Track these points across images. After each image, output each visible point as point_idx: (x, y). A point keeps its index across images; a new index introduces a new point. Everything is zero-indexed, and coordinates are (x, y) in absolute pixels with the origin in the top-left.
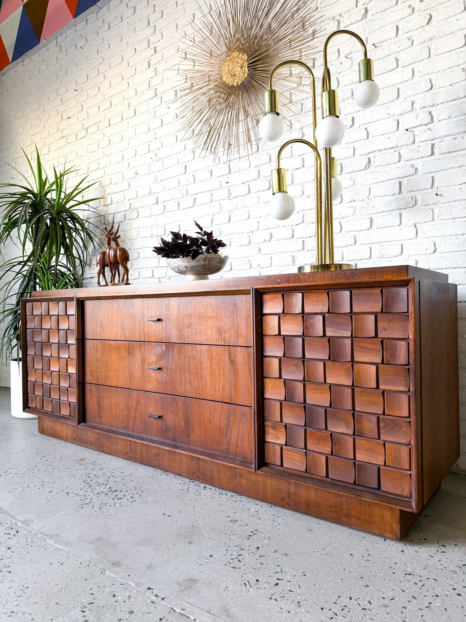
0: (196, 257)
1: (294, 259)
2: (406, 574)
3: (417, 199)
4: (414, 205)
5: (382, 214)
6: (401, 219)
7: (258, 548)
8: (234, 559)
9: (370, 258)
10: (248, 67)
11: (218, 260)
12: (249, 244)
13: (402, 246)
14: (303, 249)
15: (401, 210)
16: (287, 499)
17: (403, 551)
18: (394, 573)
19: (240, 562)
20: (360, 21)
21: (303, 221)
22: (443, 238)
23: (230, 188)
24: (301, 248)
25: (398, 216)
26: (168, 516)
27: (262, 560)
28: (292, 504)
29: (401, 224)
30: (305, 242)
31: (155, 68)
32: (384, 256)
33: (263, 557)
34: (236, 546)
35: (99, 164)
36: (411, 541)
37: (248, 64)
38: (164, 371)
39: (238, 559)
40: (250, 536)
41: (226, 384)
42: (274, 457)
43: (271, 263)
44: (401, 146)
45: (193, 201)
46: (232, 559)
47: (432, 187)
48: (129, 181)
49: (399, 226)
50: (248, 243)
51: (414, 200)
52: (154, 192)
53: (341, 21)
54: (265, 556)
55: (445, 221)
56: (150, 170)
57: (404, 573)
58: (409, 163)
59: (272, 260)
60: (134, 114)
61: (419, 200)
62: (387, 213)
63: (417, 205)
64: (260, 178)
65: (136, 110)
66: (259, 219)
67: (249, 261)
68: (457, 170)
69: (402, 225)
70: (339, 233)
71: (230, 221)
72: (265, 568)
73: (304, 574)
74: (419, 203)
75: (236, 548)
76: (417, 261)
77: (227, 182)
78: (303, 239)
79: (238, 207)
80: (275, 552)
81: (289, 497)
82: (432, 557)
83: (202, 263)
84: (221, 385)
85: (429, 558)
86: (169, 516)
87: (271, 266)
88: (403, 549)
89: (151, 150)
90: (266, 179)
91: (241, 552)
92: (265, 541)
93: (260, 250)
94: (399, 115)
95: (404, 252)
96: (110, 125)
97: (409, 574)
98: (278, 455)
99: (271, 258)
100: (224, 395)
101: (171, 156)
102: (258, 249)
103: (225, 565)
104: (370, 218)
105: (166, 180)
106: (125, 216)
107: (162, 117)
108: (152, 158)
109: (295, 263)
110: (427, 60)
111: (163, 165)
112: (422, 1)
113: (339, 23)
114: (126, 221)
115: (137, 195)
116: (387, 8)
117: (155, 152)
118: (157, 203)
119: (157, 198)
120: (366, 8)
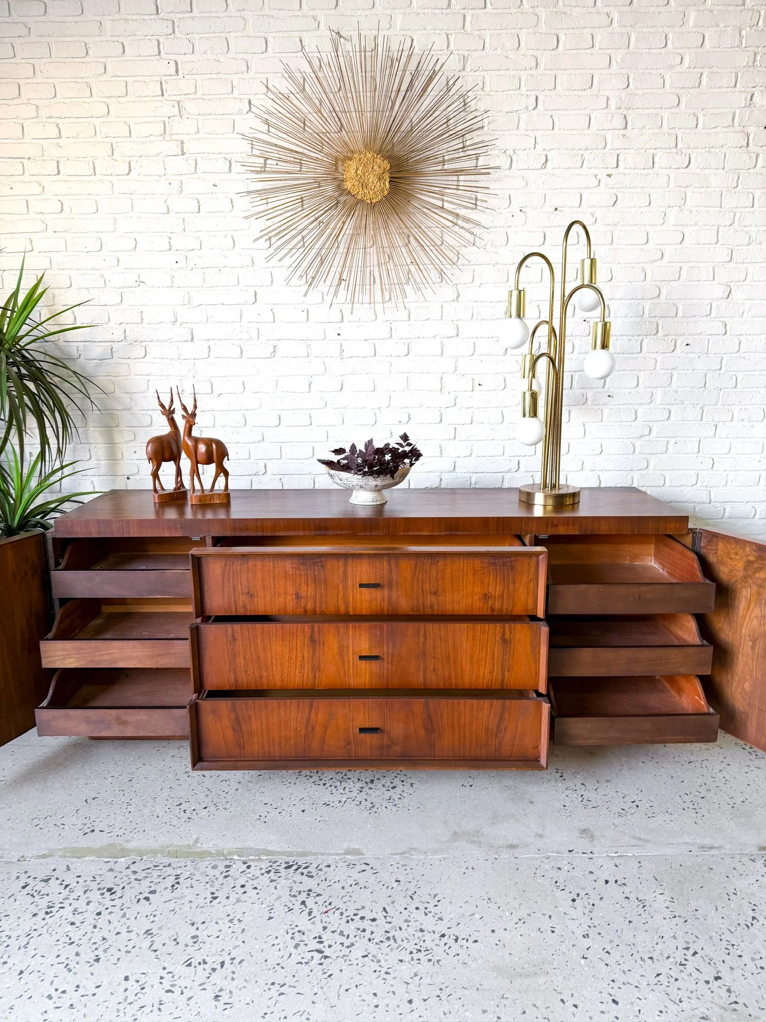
3: (588, 397)
4: (584, 404)
6: (569, 416)
10: (390, 181)
12: (374, 424)
13: (569, 444)
14: (455, 439)
15: (570, 407)
20: (539, 169)
22: (609, 440)
23: (342, 342)
25: (567, 412)
29: (569, 421)
30: (457, 430)
31: (178, 102)
35: (31, 241)
37: (390, 178)
38: (385, 659)
44: (575, 336)
45: (273, 350)
47: (604, 387)
48: (121, 290)
49: (567, 423)
51: (585, 398)
52: (185, 321)
53: (514, 158)
55: (612, 424)
56: (173, 282)
60: (128, 171)
61: (590, 399)
63: (587, 404)
64: (393, 338)
65: (132, 165)
66: (390, 394)
68: (628, 373)
74: (589, 402)
76: (583, 461)
77: (338, 334)
78: (456, 426)
79: (357, 372)
84: (487, 671)
89: (174, 247)
90: (403, 341)
95: (570, 451)
96: (59, 173)
100: (492, 682)
101: (222, 269)
105: (212, 306)
106: (113, 350)
107: (198, 196)
108: (177, 262)
109: (443, 455)
110: (609, 247)
111: (204, 279)
112: (609, 176)
113: (512, 160)
114: (115, 360)
115: (142, 319)
116: (571, 167)
117: (184, 253)
118: (192, 339)
119: (192, 332)
120: (546, 156)
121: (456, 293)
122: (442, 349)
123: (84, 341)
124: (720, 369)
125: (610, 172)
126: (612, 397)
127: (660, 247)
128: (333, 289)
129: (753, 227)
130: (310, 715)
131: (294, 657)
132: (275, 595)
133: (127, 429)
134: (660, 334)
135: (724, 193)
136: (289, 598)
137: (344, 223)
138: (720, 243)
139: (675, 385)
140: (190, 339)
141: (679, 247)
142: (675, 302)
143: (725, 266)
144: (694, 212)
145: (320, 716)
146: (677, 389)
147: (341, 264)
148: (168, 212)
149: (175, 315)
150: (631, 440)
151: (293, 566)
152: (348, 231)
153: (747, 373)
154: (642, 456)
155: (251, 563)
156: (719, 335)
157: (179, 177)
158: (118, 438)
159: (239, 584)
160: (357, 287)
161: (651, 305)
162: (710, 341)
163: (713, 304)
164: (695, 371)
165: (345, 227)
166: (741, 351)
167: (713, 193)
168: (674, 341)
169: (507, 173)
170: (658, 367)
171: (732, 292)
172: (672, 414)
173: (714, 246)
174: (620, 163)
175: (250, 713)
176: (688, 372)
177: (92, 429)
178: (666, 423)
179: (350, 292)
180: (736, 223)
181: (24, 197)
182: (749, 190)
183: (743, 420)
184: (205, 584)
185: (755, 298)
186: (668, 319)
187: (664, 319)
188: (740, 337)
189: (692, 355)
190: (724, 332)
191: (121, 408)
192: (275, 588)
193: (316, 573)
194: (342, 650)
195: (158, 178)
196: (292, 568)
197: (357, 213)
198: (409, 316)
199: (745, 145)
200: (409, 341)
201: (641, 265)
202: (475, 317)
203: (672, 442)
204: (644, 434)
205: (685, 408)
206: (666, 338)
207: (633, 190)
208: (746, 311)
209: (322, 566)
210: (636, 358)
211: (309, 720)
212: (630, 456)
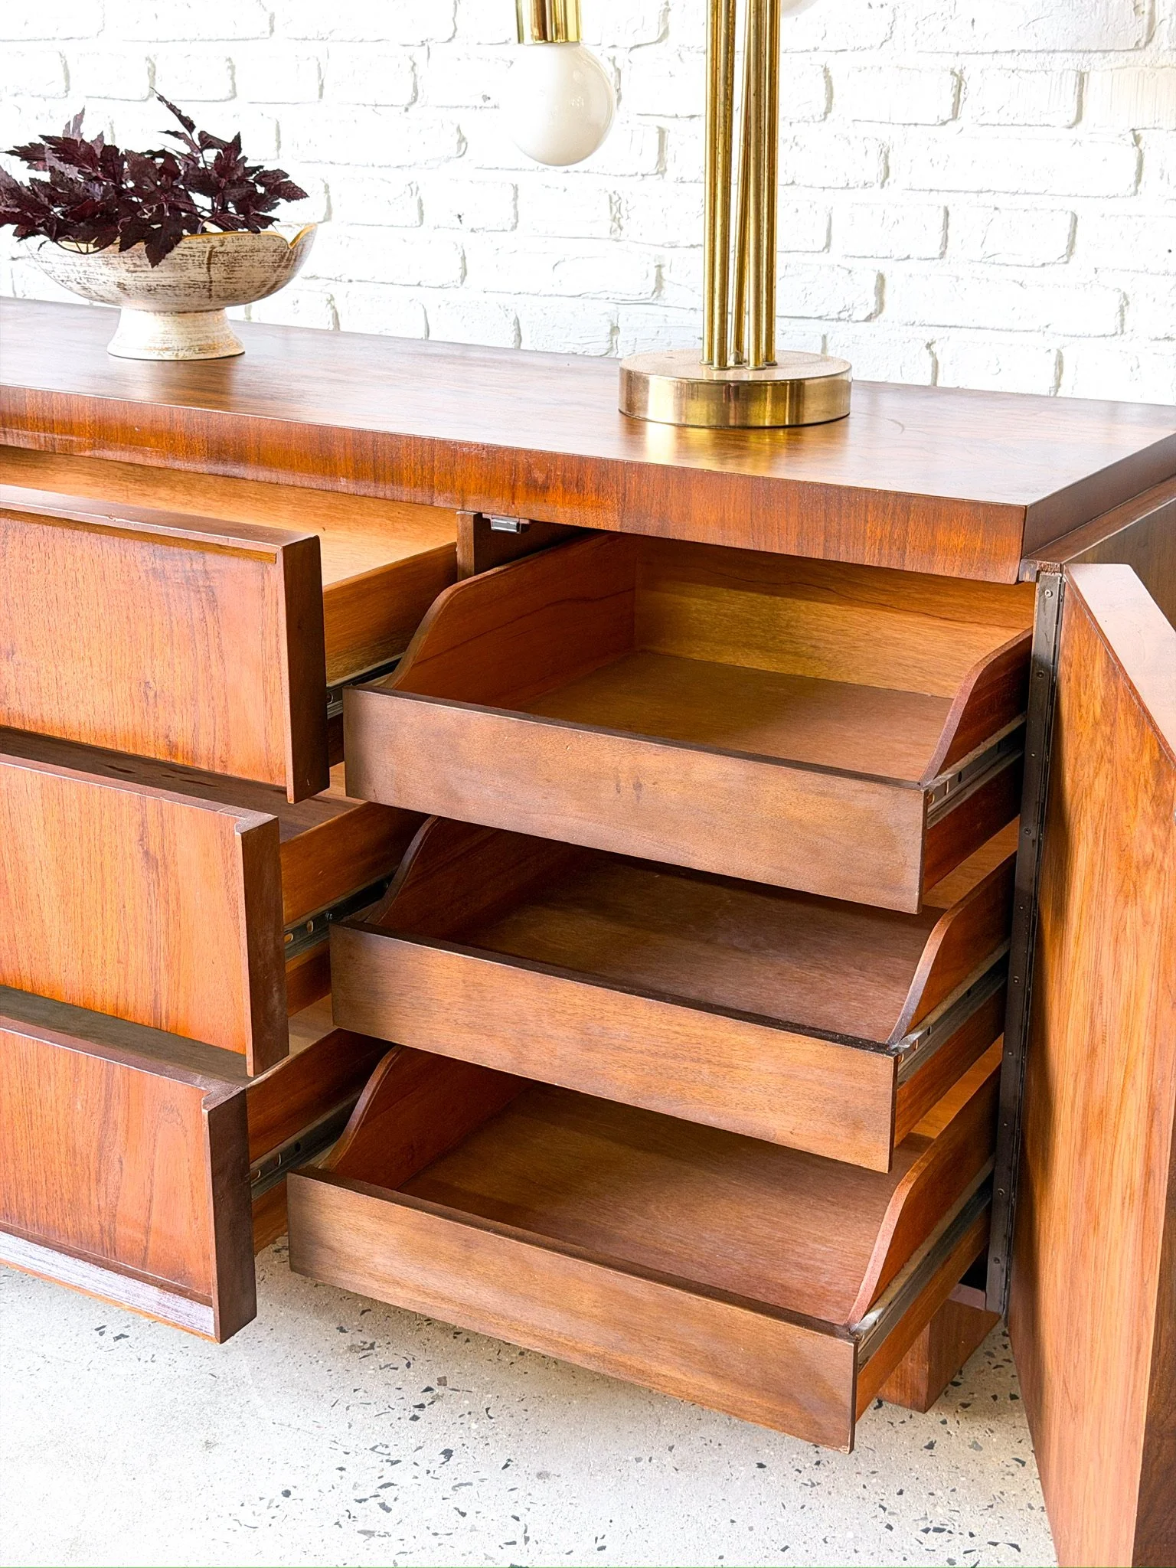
0: (170, 249)
1: (619, 210)
2: (926, 1531)
3: (1158, 18)
4: (1141, 44)
5: (1008, 61)
6: (1080, 96)
7: (448, 1454)
8: (365, 1500)
9: (942, 255)
11: (270, 258)
12: (411, 104)
13: (1075, 219)
14: (661, 172)
15: (1087, 56)
17: (931, 1446)
18: (890, 1527)
19: (388, 1510)
21: (666, 33)
24: (650, 162)
25: (1071, 79)
26: (118, 1338)
27: (461, 1500)
29: (1079, 118)
30: (671, 139)
32: (997, 259)
33: (464, 1488)
34: (373, 1449)
36: (965, 1406)
39: (380, 1500)
40: (422, 1406)
43: (516, 216)
46: (360, 1501)
49: (1070, 127)
50: (408, 98)
51: (1146, 17)
54: (470, 1484)
57: (923, 1525)
59: (519, 201)
61: (1166, 24)
62: (1029, 62)
63: (1151, 46)
67: (413, 189)
69: (1080, 126)
70: (817, 118)
72: (473, 1529)
73: (600, 1543)
74: (1162, 38)
75: (374, 1459)
76: (1125, 297)
78: (665, 123)
80: (506, 1466)
82: (1023, 1464)
83: (198, 274)
85: (1012, 1470)
86: (122, 1336)
87: (514, 227)
88: (933, 1439)
91: (391, 1474)
92: (474, 1426)
93: (462, 140)
95: (1078, 248)
97: (937, 1530)
99: (516, 188)
102: (457, 137)
103: (337, 1523)
104: (953, 73)
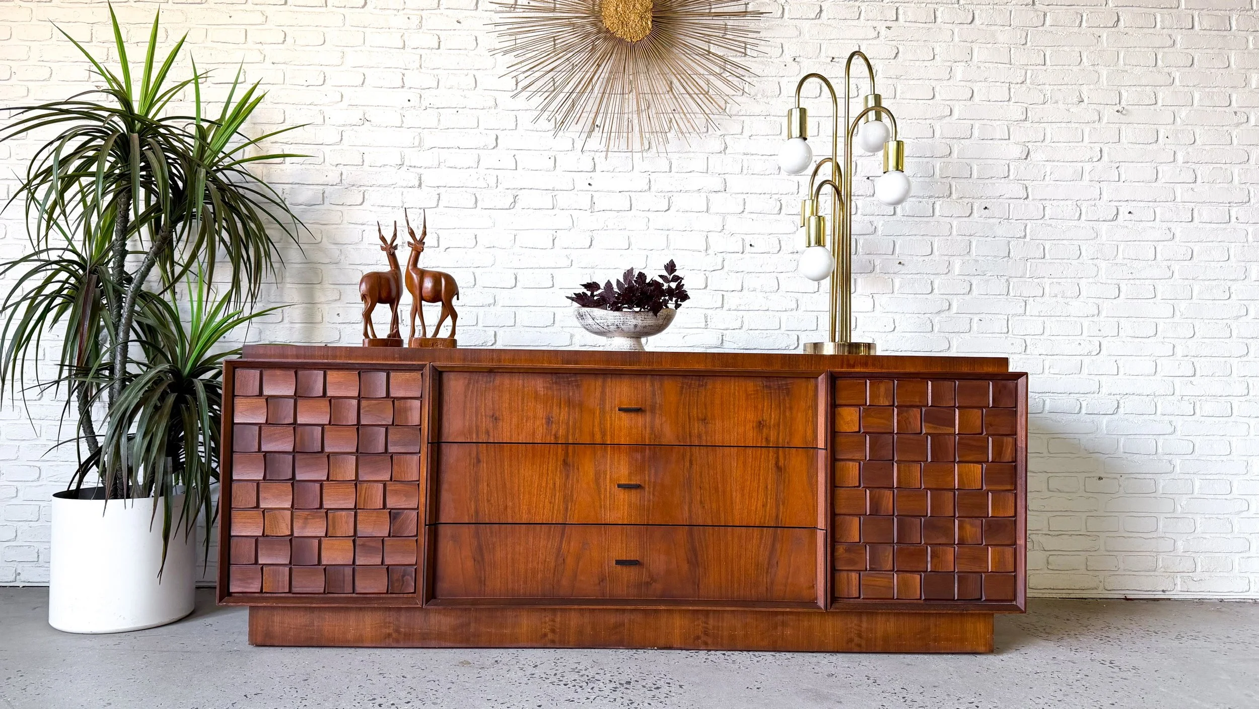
3: (876, 264)
4: (871, 271)
10: (653, 21)
13: (857, 319)
14: (723, 307)
15: (856, 275)
16: (856, 639)
20: (813, 19)
21: (723, 267)
22: (902, 315)
23: (594, 193)
24: (719, 305)
28: (863, 643)
29: (855, 291)
30: (725, 297)
35: (245, 72)
37: (653, 17)
38: (647, 489)
41: (769, 500)
42: (848, 589)
44: (858, 196)
45: (513, 200)
47: (892, 254)
48: (342, 128)
51: (872, 265)
52: (413, 165)
53: (786, 8)
55: (905, 296)
56: (403, 121)
58: (867, 218)
61: (879, 266)
63: (875, 272)
64: (651, 190)
66: (649, 253)
68: (920, 238)
69: (856, 293)
70: (776, 291)
71: (592, 247)
74: (878, 269)
76: (873, 339)
77: (589, 184)
79: (609, 228)
81: (860, 636)
84: (760, 504)
89: (407, 85)
90: (663, 194)
92: (897, 682)
94: (858, 156)
95: (857, 326)
96: (286, 3)
98: (854, 583)
100: (765, 517)
101: (460, 110)
105: (446, 150)
106: (325, 195)
107: (439, 33)
108: (409, 101)
109: (709, 326)
110: (893, 101)
111: (439, 120)
112: (889, 28)
113: (783, 9)
114: (327, 206)
115: (363, 161)
116: (847, 18)
117: (419, 91)
118: (420, 185)
119: (420, 178)
120: (821, 7)
121: (723, 145)
122: (708, 204)
123: (291, 184)
124: (1025, 236)
125: (889, 24)
126: (903, 265)
127: (948, 102)
128: (584, 136)
129: (1047, 87)
130: (561, 542)
131: (544, 485)
132: (522, 419)
133: (333, 286)
134: (954, 196)
135: (1012, 49)
136: (538, 423)
137: (599, 65)
138: (1013, 100)
139: (974, 254)
140: (417, 184)
141: (969, 103)
142: (968, 161)
143: (1020, 125)
144: (982, 68)
145: (572, 544)
146: (978, 258)
147: (594, 110)
148: (404, 48)
149: (402, 158)
150: (928, 315)
151: (545, 385)
152: (603, 75)
153: (1055, 242)
154: (942, 334)
155: (498, 380)
156: (1020, 198)
157: (420, 12)
158: (320, 297)
159: (483, 405)
160: (613, 134)
161: (942, 164)
162: (1011, 205)
163: (1010, 165)
164: (997, 239)
165: (600, 71)
166: (1047, 217)
167: (1001, 49)
168: (970, 204)
169: (779, 21)
170: (954, 232)
171: (1031, 153)
172: (974, 287)
173: (1006, 103)
174: (901, 17)
175: (494, 540)
176: (989, 239)
177: (288, 286)
178: (967, 297)
179: (605, 135)
180: (1028, 81)
181: (244, 27)
182: (1039, 48)
183: (1056, 296)
184: (445, 403)
185: (1056, 159)
186: (962, 180)
187: (957, 180)
188: (1044, 202)
189: (991, 220)
190: (1025, 196)
191: (327, 261)
192: (523, 411)
193: (571, 394)
194: (598, 477)
195: (395, 12)
196: (543, 387)
197: (614, 55)
198: (671, 167)
199: (1031, 3)
200: (670, 194)
201: (928, 122)
202: (745, 171)
203: (976, 319)
204: (944, 308)
205: (988, 281)
206: (961, 201)
207: (915, 43)
208: (1048, 174)
209: (578, 386)
210: (928, 222)
211: (559, 549)
212: (929, 335)
